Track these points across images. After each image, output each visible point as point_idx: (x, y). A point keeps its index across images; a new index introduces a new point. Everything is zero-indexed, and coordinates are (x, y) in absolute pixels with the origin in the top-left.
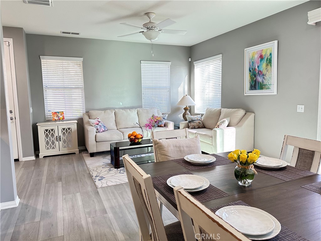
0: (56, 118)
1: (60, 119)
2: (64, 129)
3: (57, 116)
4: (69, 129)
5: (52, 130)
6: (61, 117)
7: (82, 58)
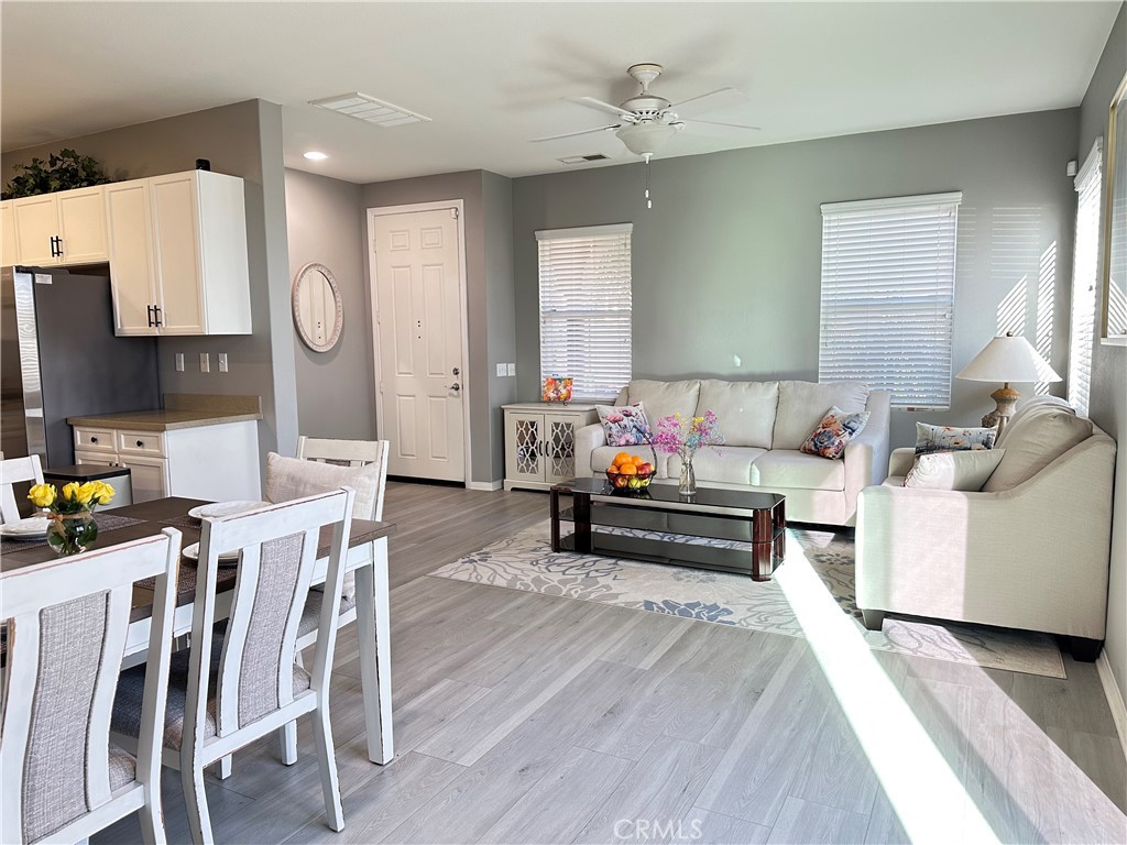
0: (552, 395)
1: (559, 398)
2: (557, 425)
3: (556, 389)
4: (568, 425)
5: (533, 424)
6: (564, 392)
7: (631, 225)
